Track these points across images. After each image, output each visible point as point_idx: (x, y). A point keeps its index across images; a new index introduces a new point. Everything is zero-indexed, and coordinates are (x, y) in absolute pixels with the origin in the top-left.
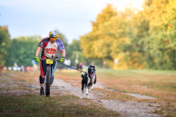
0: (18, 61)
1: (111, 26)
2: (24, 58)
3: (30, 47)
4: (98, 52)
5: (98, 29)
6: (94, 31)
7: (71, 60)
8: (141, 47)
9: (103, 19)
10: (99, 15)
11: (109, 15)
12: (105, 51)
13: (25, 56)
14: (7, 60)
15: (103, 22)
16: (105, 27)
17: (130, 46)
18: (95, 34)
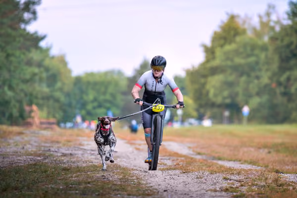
0: (83, 112)
1: (237, 52)
2: (94, 108)
3: (103, 89)
4: (215, 95)
5: (214, 58)
6: (208, 61)
8: (286, 87)
9: (222, 42)
10: (215, 33)
11: (232, 33)
12: (226, 93)
13: (96, 104)
14: (65, 111)
15: (222, 46)
16: (225, 53)
17: (266, 86)
18: (209, 65)
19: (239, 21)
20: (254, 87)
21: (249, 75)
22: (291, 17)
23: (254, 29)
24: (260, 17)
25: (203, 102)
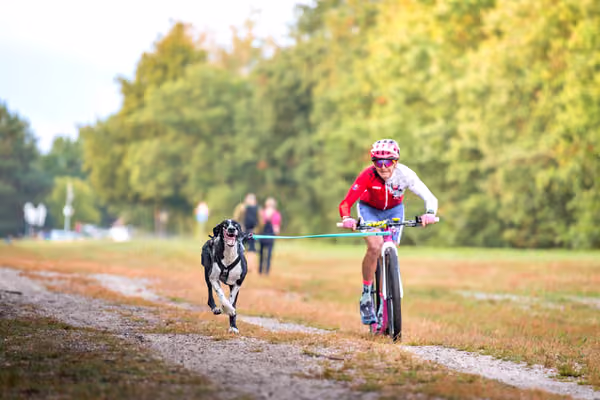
1: (188, 96)
4: (143, 180)
5: (142, 106)
6: (128, 113)
7: (48, 207)
8: (284, 169)
9: (159, 73)
10: (145, 56)
11: (179, 58)
12: (163, 177)
15: (159, 83)
16: (166, 98)
17: (248, 165)
18: (131, 120)
19: (193, 35)
20: (222, 169)
21: (210, 144)
22: (296, 32)
23: (223, 53)
24: (234, 29)
25: (117, 193)
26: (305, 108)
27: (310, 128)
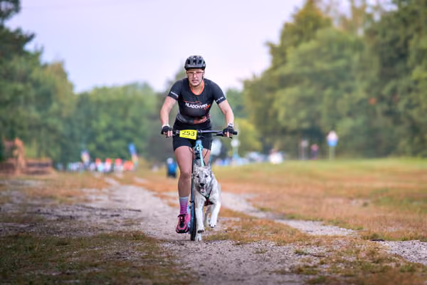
0: (92, 147)
1: (318, 53)
2: (108, 140)
3: (121, 111)
4: (287, 117)
5: (284, 62)
6: (275, 67)
7: (223, 142)
8: (390, 104)
9: (296, 38)
10: (286, 26)
11: (311, 25)
12: (303, 114)
13: (110, 134)
14: (64, 147)
15: (296, 44)
17: (361, 102)
18: (277, 73)
19: (321, 7)
20: (344, 104)
21: (336, 87)
23: (343, 19)
25: (270, 128)
26: (403, 56)
27: (408, 71)
